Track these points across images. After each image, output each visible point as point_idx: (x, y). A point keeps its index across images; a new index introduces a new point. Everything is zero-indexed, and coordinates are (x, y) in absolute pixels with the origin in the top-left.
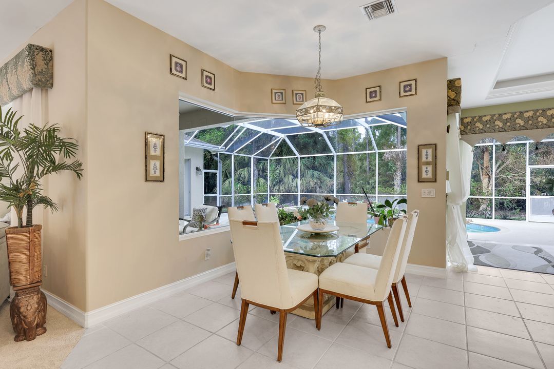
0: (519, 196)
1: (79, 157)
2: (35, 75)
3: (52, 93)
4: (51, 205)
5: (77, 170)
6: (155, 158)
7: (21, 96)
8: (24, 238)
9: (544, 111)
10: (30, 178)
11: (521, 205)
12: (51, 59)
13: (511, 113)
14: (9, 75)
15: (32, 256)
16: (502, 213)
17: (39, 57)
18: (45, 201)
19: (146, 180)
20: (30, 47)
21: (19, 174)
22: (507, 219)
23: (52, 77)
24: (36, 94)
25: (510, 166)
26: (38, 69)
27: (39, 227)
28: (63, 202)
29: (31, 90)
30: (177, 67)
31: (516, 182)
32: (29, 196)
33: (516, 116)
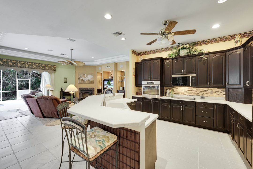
0: (14, 90)
9: (19, 61)
11: (15, 93)
13: (7, 59)
16: (6, 98)
22: (8, 100)
25: (11, 78)
31: (14, 84)
33: (9, 61)
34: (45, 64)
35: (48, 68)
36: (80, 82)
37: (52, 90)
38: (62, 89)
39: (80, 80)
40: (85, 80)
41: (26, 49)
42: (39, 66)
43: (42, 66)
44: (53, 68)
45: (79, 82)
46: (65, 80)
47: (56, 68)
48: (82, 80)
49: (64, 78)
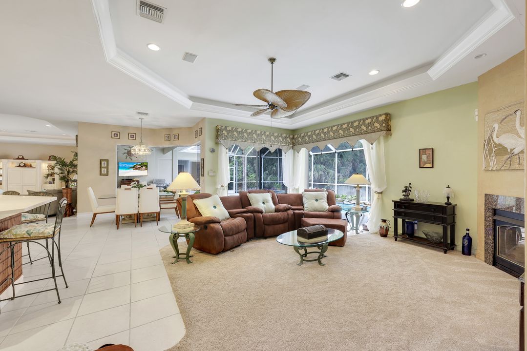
6: (105, 168)
19: (100, 175)
30: (115, 135)
36: (493, 163)
37: (378, 192)
39: (490, 150)
40: (516, 151)
44: (376, 124)
45: (488, 165)
46: (424, 157)
48: (502, 150)
49: (422, 151)
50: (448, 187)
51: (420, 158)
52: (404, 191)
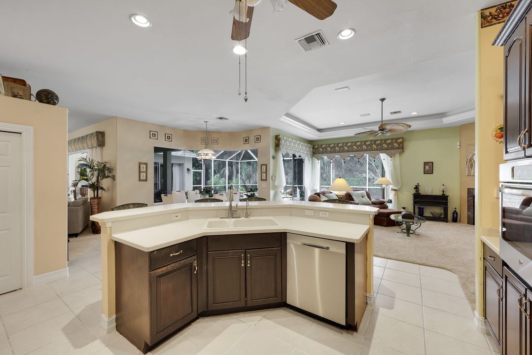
1: (114, 173)
2: (98, 142)
3: (104, 148)
4: (104, 190)
5: (114, 178)
6: (143, 172)
7: (92, 148)
8: (96, 201)
10: (98, 181)
12: (104, 135)
14: (88, 140)
15: (98, 207)
17: (100, 136)
18: (102, 188)
19: (139, 181)
20: (97, 132)
21: (94, 180)
23: (104, 142)
24: (99, 149)
26: (99, 140)
27: (100, 198)
28: (108, 189)
29: (96, 147)
30: (153, 135)
32: (98, 187)
34: (391, 139)
35: (397, 146)
37: (395, 190)
38: (417, 188)
39: (471, 166)
41: (342, 124)
42: (371, 145)
43: (376, 145)
44: (395, 144)
46: (427, 167)
47: (402, 142)
49: (426, 164)
50: (443, 185)
51: (424, 168)
52: (415, 188)
